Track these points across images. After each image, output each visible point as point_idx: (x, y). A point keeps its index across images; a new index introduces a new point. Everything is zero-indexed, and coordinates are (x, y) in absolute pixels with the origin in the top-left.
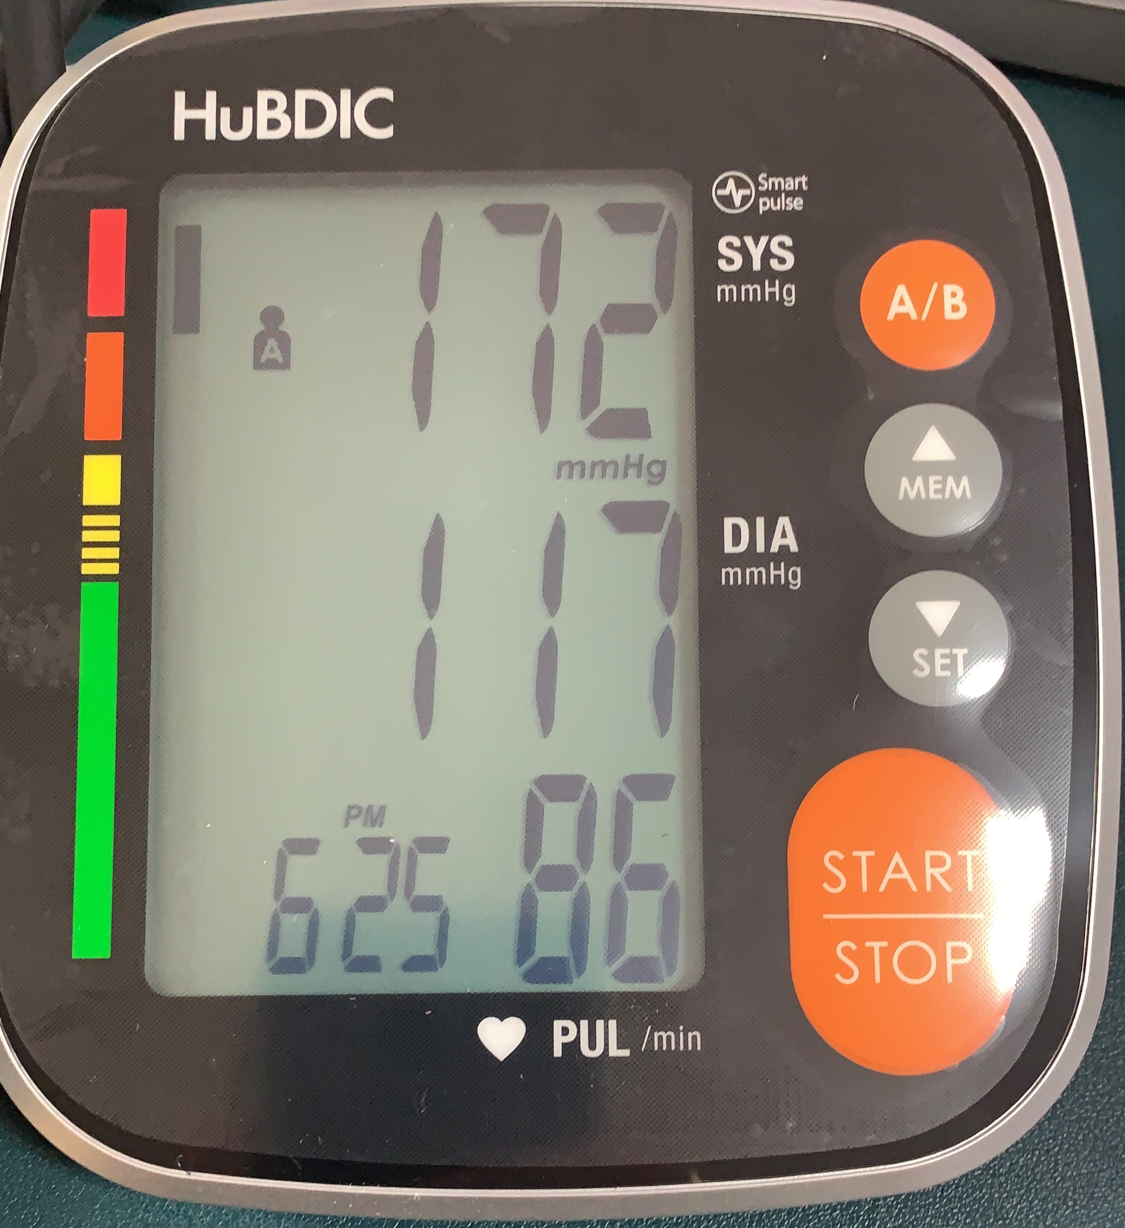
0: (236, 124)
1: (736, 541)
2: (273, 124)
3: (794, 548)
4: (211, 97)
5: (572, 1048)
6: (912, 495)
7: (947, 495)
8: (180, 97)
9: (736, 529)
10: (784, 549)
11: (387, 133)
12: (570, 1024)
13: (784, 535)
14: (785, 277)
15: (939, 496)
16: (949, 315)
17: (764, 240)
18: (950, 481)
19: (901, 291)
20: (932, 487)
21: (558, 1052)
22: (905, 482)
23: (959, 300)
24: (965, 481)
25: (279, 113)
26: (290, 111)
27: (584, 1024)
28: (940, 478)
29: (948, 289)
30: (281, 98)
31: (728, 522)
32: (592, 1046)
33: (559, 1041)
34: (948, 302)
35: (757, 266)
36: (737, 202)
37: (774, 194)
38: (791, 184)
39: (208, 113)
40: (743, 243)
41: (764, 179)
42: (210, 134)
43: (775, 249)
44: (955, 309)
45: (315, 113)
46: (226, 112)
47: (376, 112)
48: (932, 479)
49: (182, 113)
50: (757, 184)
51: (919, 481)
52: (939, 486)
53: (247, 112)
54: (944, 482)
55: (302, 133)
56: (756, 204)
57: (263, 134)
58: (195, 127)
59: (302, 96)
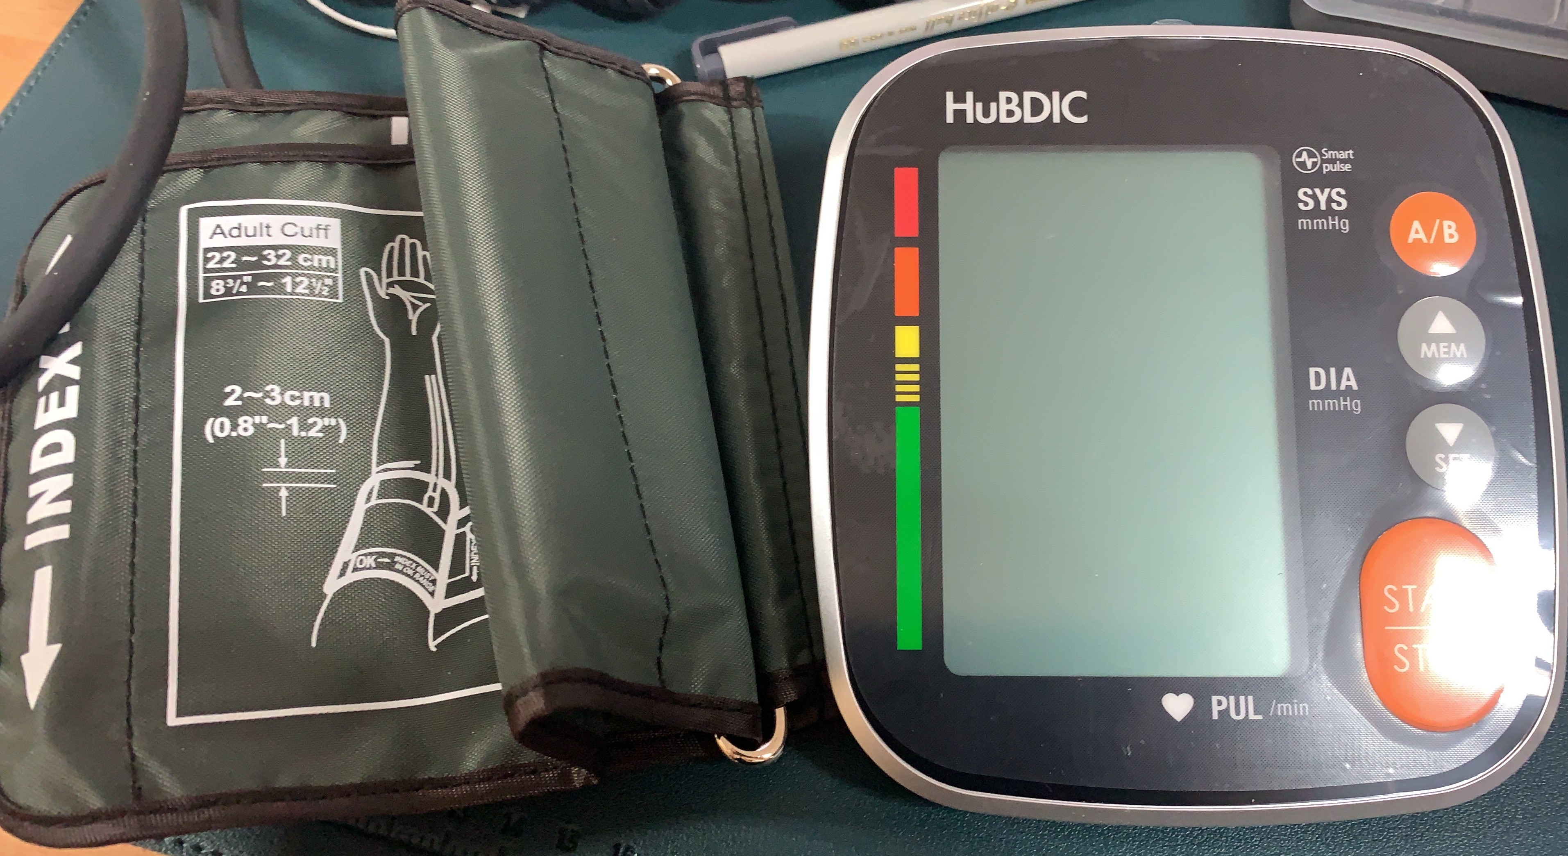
0: (986, 114)
1: (1318, 383)
2: (1010, 113)
3: (1355, 387)
4: (970, 95)
5: (1224, 713)
6: (1429, 355)
7: (1452, 356)
8: (950, 95)
9: (1317, 374)
10: (1349, 387)
11: (1084, 120)
12: (1223, 699)
13: (1348, 380)
14: (1342, 215)
15: (1447, 356)
16: (1447, 240)
17: (1327, 190)
18: (1453, 346)
19: (1416, 225)
20: (1442, 350)
21: (1215, 716)
22: (1424, 346)
23: (1453, 231)
24: (1462, 346)
25: (1013, 106)
26: (1021, 105)
27: (1232, 698)
28: (1446, 344)
29: (1446, 223)
30: (1014, 96)
31: (1312, 371)
32: (1238, 713)
33: (1215, 709)
34: (1447, 232)
35: (1323, 207)
36: (1309, 167)
37: (1333, 161)
38: (1344, 155)
39: (968, 106)
40: (1314, 193)
41: (1326, 151)
42: (970, 119)
43: (1335, 197)
44: (1451, 236)
45: (1037, 106)
46: (979, 105)
47: (1076, 107)
48: (1442, 345)
49: (951, 106)
50: (1322, 155)
51: (1433, 346)
52: (1446, 350)
53: (993, 105)
54: (1449, 347)
55: (1029, 119)
56: (1321, 168)
57: (1004, 119)
58: (960, 114)
59: (1028, 95)
